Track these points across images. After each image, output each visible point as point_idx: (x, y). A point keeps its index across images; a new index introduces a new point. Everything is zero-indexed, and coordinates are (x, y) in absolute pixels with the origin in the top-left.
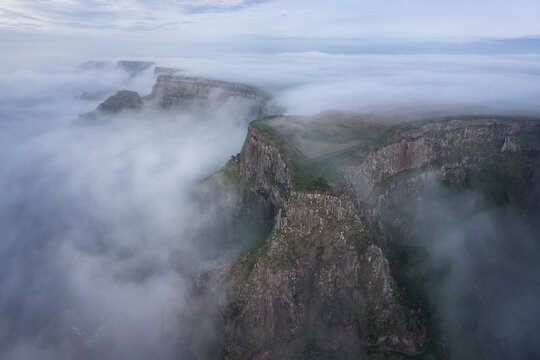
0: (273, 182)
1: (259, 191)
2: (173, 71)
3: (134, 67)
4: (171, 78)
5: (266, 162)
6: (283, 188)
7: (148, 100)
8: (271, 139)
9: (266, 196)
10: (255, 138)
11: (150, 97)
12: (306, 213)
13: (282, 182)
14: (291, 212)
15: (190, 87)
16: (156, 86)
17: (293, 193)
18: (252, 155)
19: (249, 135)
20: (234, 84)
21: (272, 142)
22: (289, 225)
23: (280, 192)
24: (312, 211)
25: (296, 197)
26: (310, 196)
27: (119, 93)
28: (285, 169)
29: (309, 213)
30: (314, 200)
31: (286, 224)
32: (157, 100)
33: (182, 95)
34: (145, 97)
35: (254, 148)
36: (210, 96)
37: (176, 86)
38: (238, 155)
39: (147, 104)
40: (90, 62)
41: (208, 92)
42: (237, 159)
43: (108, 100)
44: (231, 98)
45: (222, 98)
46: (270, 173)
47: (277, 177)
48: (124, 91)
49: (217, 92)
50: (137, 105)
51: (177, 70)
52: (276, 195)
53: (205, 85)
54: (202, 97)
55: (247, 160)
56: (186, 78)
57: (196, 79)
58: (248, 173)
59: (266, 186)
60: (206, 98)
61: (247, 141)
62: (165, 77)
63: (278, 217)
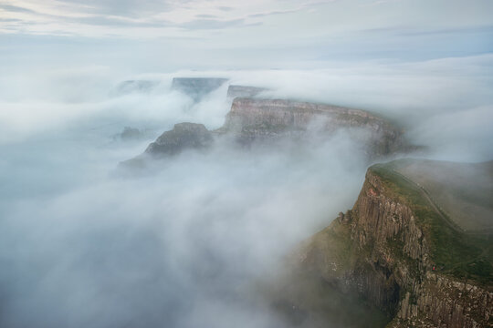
0: (400, 254)
1: (377, 264)
2: (255, 90)
3: (197, 87)
4: (253, 101)
5: (392, 226)
6: (414, 265)
7: (220, 134)
8: (401, 193)
9: (388, 272)
10: (376, 190)
11: (222, 131)
12: (448, 307)
13: (414, 257)
14: (425, 300)
15: (281, 114)
16: (232, 114)
17: (429, 275)
18: (371, 213)
19: (368, 185)
20: (346, 109)
21: (401, 198)
22: (419, 317)
23: (410, 270)
24: (459, 307)
25: (434, 282)
26: (458, 284)
27: (177, 127)
28: (421, 240)
29: (453, 309)
30: (466, 293)
31: (415, 314)
32: (232, 135)
33: (268, 127)
34: (215, 131)
35: (373, 204)
36: (309, 127)
37: (261, 113)
38: (349, 212)
39: (218, 140)
40: (132, 82)
41: (307, 121)
42: (348, 218)
43: (162, 138)
44: (342, 131)
45: (328, 130)
46: (396, 242)
47: (407, 248)
48: (185, 124)
49: (320, 120)
50: (204, 143)
51: (261, 89)
52: (404, 273)
53: (302, 110)
54: (299, 129)
55: (362, 220)
56: (275, 101)
57: (289, 101)
58: (362, 238)
59: (388, 259)
60: (304, 130)
61: (363, 193)
62: (244, 100)
63: (405, 303)
